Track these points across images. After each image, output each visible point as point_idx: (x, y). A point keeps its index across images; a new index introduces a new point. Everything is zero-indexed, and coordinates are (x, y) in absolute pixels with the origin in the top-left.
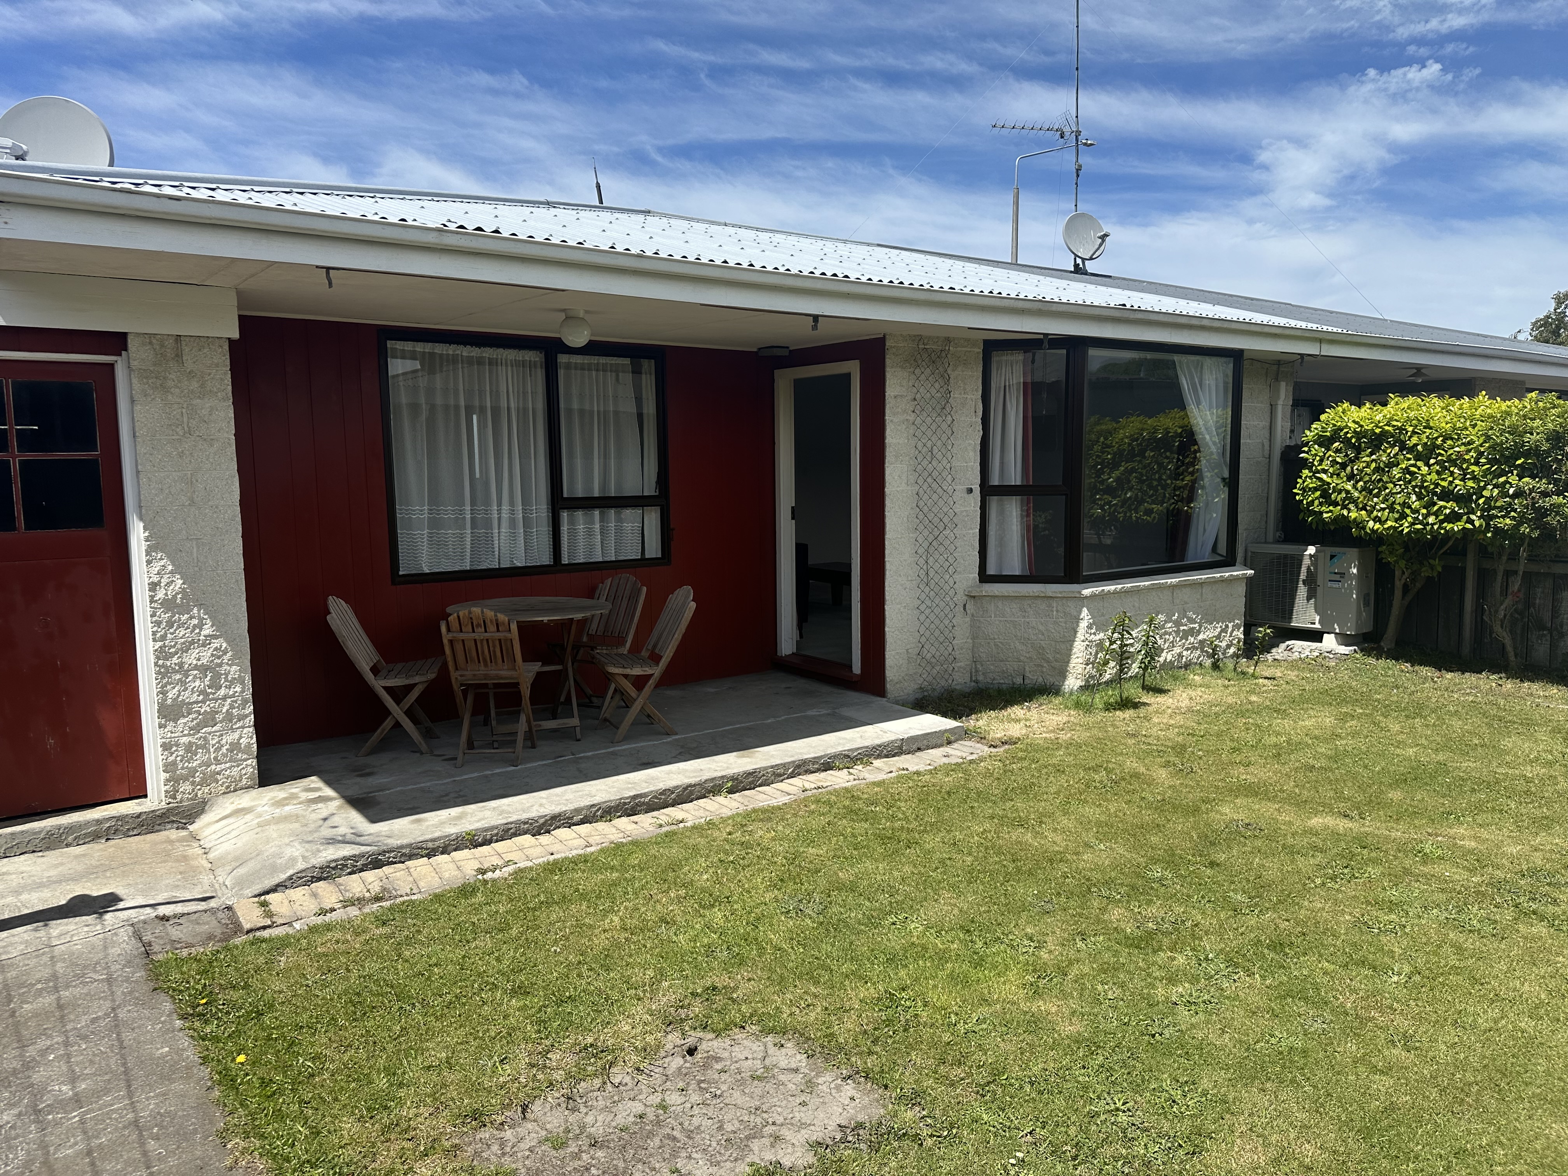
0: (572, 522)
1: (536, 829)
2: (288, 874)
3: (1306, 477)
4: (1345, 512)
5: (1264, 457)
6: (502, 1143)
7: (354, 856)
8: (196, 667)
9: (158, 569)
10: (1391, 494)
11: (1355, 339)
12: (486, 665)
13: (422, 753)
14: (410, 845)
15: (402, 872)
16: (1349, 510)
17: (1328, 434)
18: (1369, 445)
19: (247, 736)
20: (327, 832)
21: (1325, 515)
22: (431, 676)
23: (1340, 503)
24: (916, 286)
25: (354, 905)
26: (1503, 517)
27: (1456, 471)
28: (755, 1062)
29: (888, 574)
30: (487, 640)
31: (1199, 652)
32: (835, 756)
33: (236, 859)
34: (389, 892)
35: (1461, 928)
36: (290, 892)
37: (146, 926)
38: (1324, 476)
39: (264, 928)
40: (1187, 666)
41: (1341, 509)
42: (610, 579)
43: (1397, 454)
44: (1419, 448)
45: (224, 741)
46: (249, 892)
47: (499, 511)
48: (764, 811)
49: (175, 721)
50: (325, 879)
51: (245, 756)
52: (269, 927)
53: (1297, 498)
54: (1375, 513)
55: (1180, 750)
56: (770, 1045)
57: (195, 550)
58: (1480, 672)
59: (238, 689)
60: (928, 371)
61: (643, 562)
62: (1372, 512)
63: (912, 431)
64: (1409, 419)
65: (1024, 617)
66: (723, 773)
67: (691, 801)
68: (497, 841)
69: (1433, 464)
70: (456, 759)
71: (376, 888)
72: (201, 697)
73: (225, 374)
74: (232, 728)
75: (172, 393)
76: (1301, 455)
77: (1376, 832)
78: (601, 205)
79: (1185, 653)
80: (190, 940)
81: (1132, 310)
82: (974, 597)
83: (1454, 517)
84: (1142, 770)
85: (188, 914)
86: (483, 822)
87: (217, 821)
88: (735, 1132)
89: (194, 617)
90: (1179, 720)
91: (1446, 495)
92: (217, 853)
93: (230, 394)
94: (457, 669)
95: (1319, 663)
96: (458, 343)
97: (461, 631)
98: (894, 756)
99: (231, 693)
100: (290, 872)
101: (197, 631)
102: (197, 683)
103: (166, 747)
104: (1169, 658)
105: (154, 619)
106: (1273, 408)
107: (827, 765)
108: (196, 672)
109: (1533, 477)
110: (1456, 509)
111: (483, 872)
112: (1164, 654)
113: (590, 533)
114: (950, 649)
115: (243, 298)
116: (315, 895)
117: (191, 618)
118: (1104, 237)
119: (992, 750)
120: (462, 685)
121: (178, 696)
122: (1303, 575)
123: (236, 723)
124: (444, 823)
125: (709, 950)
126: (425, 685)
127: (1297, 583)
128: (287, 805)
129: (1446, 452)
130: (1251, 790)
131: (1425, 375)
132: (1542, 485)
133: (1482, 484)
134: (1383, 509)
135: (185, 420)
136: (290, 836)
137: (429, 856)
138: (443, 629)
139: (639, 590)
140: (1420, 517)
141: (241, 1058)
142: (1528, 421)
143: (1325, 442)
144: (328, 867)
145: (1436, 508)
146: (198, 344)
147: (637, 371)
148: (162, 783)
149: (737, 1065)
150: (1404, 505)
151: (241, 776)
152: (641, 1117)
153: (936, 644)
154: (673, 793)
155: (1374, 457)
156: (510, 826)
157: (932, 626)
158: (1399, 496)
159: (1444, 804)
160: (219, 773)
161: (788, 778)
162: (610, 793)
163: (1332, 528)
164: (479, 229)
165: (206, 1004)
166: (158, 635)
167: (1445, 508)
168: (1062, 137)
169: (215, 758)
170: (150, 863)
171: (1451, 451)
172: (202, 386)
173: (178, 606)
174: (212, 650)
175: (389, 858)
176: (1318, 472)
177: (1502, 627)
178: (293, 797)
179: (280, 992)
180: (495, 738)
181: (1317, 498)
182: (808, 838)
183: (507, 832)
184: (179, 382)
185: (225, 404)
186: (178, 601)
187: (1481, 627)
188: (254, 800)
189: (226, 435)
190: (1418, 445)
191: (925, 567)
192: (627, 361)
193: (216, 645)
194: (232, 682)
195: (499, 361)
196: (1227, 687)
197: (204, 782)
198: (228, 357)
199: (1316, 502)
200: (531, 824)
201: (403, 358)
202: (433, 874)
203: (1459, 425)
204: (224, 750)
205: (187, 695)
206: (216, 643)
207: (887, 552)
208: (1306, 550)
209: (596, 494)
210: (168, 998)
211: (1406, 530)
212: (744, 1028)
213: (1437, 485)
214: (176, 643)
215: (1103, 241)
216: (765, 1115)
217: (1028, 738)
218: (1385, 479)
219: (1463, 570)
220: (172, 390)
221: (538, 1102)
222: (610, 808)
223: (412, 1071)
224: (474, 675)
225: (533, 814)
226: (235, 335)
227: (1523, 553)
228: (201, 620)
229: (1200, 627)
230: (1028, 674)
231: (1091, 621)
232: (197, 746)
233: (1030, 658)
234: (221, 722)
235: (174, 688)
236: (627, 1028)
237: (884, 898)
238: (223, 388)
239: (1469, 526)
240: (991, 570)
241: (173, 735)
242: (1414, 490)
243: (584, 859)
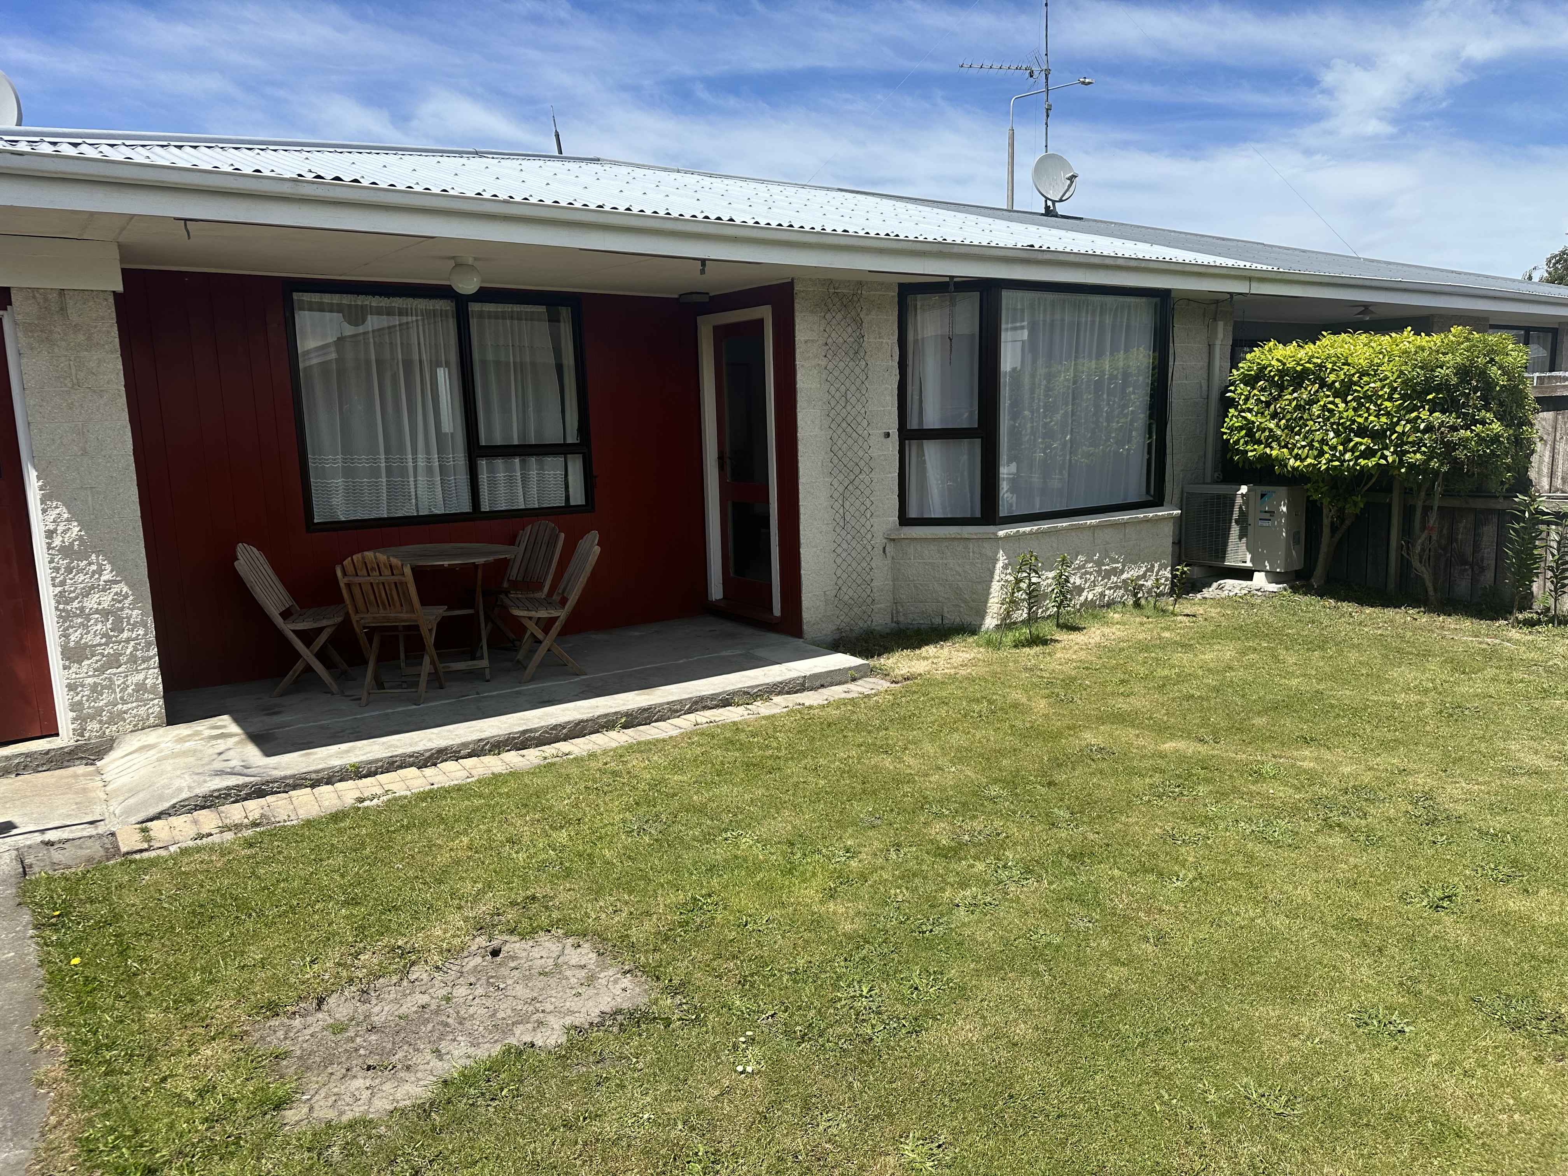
0: (491, 470)
1: (422, 762)
2: (172, 803)
3: (1233, 416)
4: (1268, 450)
5: (1201, 397)
6: (289, 1028)
7: (238, 786)
8: (97, 611)
9: (52, 517)
10: (1311, 431)
11: (1285, 277)
12: (385, 608)
13: (333, 694)
14: (293, 776)
15: (284, 801)
16: (1272, 448)
17: (1253, 373)
18: (1291, 383)
19: (153, 677)
20: (218, 765)
21: (1250, 454)
22: (338, 620)
23: (1264, 441)
24: (807, 229)
25: (230, 830)
26: (1415, 452)
27: (1372, 407)
28: (548, 961)
29: (802, 517)
30: (383, 583)
31: (1122, 591)
32: (734, 693)
33: (130, 790)
34: (268, 818)
35: (1263, 839)
36: (173, 820)
37: (30, 850)
38: (1248, 415)
39: (141, 851)
40: (1109, 605)
41: (1265, 447)
42: (530, 526)
43: (1317, 391)
44: (1337, 384)
45: (129, 682)
46: (134, 819)
47: (415, 460)
48: (649, 743)
49: (80, 662)
50: (209, 807)
51: (151, 696)
52: (146, 850)
53: (1225, 437)
54: (1296, 451)
55: (1068, 682)
56: (569, 946)
57: (90, 499)
58: (1400, 607)
59: (141, 632)
60: (839, 316)
61: (568, 509)
62: (1293, 450)
63: (824, 376)
64: (1329, 356)
65: (942, 558)
66: (618, 710)
67: (584, 736)
68: (382, 773)
69: (1351, 401)
70: (360, 699)
71: (255, 815)
72: (104, 640)
73: (111, 327)
74: (136, 670)
75: (58, 346)
76: (1228, 395)
77: (1224, 755)
78: (560, 156)
79: (1107, 592)
80: (70, 863)
81: (1041, 251)
82: (894, 540)
83: (1369, 453)
84: (1024, 700)
85: (73, 839)
86: (369, 755)
87: (122, 757)
88: (505, 1019)
89: (93, 564)
90: (1083, 655)
91: (1362, 431)
92: (115, 785)
93: (118, 346)
94: (357, 612)
95: (1246, 601)
96: (366, 294)
97: (357, 575)
98: (796, 692)
99: (134, 636)
100: (174, 801)
101: (97, 576)
102: (99, 627)
103: (71, 687)
104: (1090, 597)
105: (53, 565)
106: (1210, 348)
107: (725, 701)
108: (97, 616)
109: (1443, 412)
110: (1371, 445)
111: (361, 800)
112: (1085, 594)
113: (511, 480)
114: (869, 592)
115: (125, 252)
116: (195, 822)
117: (90, 564)
118: (1072, 178)
119: (893, 685)
120: (365, 628)
121: (81, 639)
122: (1236, 514)
123: (140, 665)
124: (332, 756)
125: (542, 867)
126: (333, 628)
127: (1230, 523)
128: (189, 741)
129: (1362, 388)
130: (1120, 719)
131: (1372, 312)
132: (1451, 419)
133: (1395, 420)
134: (1304, 447)
135: (73, 372)
136: (183, 768)
137: (313, 786)
138: (339, 573)
139: (557, 536)
140: (1337, 454)
141: (76, 961)
142: (1441, 355)
143: (1250, 381)
144: (211, 796)
145: (1352, 444)
146: (82, 298)
147: (554, 319)
148: (70, 722)
149: (530, 963)
150: (1323, 442)
151: (148, 716)
152: (423, 1007)
153: (854, 586)
154: (564, 728)
155: (1295, 395)
156: (395, 759)
157: (850, 569)
158: (1318, 433)
159: (1302, 729)
160: (125, 712)
161: (685, 714)
162: (500, 728)
163: (1259, 466)
164: (337, 178)
165: (59, 916)
166: (57, 580)
167: (1361, 444)
168: (1031, 76)
169: (122, 698)
170: (51, 795)
171: (1367, 388)
172: (89, 339)
173: (76, 553)
174: (112, 594)
175: (273, 788)
176: (1243, 411)
177: (1421, 562)
178: (197, 733)
179: (133, 905)
180: (403, 679)
181: (1242, 437)
182: (676, 766)
183: (392, 765)
184: (65, 335)
185: (113, 356)
186: (76, 547)
187: (1405, 565)
188: (160, 736)
189: (115, 386)
190: (1336, 381)
191: (841, 511)
192: (542, 309)
193: (116, 590)
194: (134, 626)
195: (409, 311)
196: (1142, 624)
197: (111, 721)
198: (114, 309)
199: (1242, 441)
200: (417, 757)
201: (311, 310)
202: (314, 803)
203: (1376, 361)
204: (130, 690)
205: (89, 638)
206: (116, 589)
207: (801, 496)
208: (1239, 490)
209: (516, 442)
210: (29, 912)
211: (1323, 467)
212: (549, 931)
213: (1354, 422)
214: (76, 588)
215: (1072, 182)
216: (538, 1005)
217: (929, 673)
218: (1306, 416)
219: (1390, 505)
220: (59, 343)
221: (335, 996)
222: (499, 742)
223: (229, 971)
224: (374, 618)
225: (419, 748)
226: (120, 288)
227: (1438, 488)
228: (100, 566)
229: (1124, 567)
230: (946, 615)
231: (1006, 561)
232: (102, 686)
233: (949, 598)
234: (125, 663)
235: (76, 631)
236: (440, 933)
237: (726, 818)
238: (110, 340)
239: (1383, 462)
240: (913, 513)
241: (78, 676)
242: (1332, 426)
243: (459, 788)
